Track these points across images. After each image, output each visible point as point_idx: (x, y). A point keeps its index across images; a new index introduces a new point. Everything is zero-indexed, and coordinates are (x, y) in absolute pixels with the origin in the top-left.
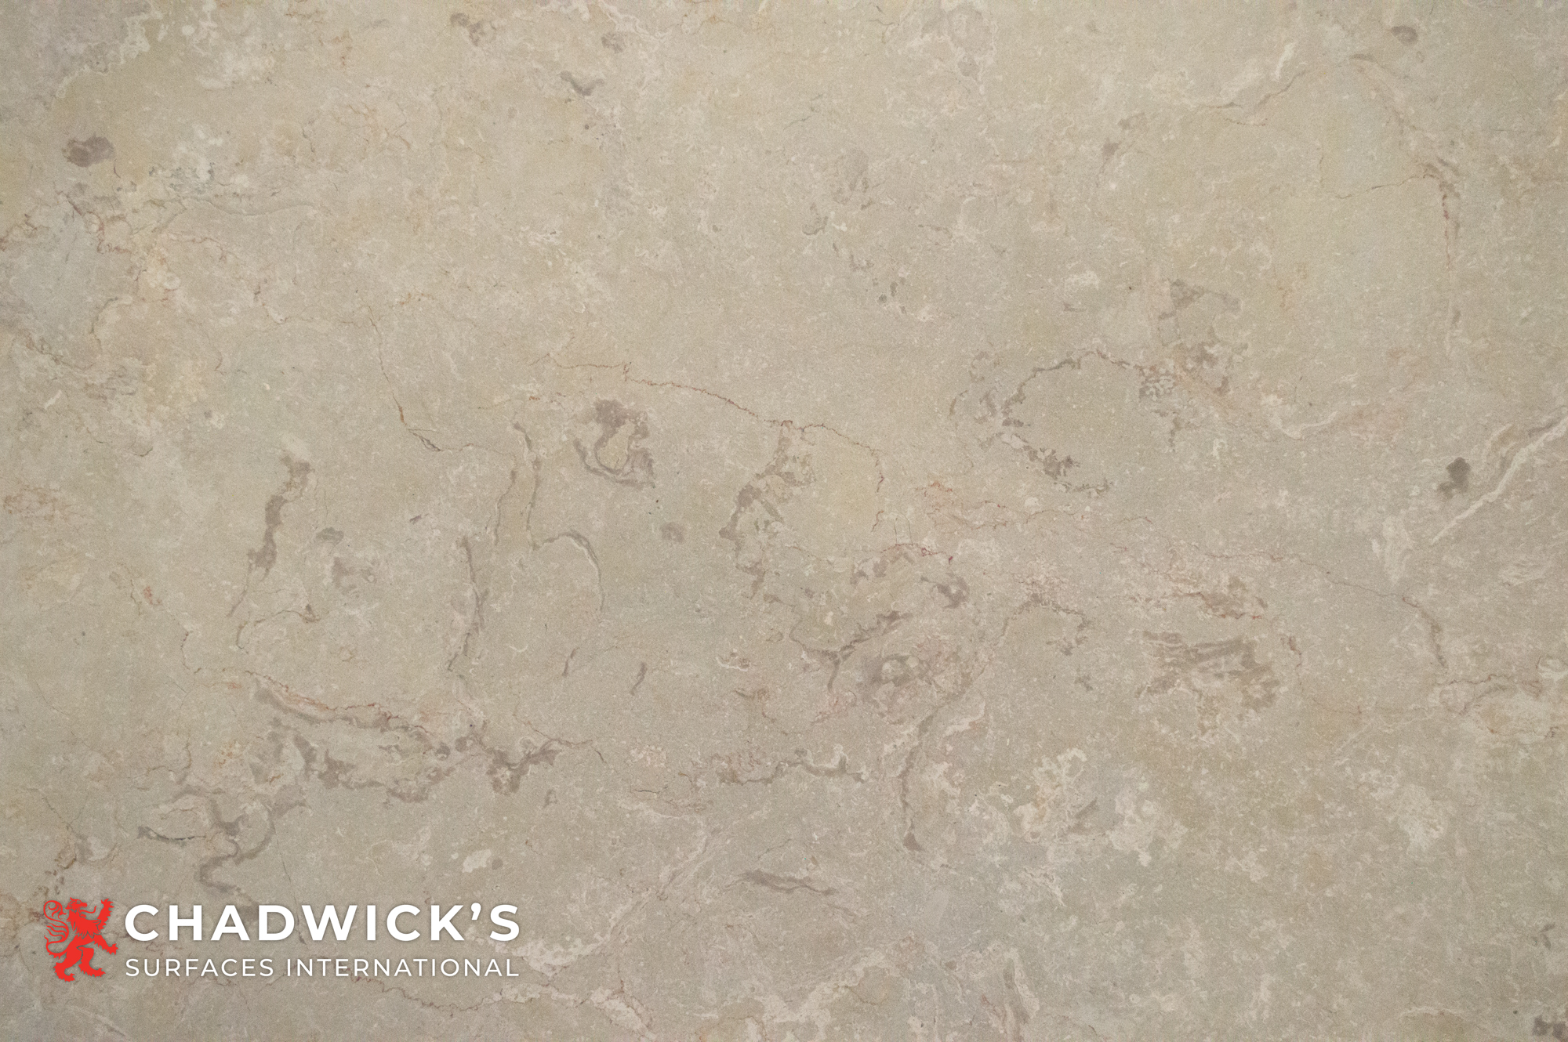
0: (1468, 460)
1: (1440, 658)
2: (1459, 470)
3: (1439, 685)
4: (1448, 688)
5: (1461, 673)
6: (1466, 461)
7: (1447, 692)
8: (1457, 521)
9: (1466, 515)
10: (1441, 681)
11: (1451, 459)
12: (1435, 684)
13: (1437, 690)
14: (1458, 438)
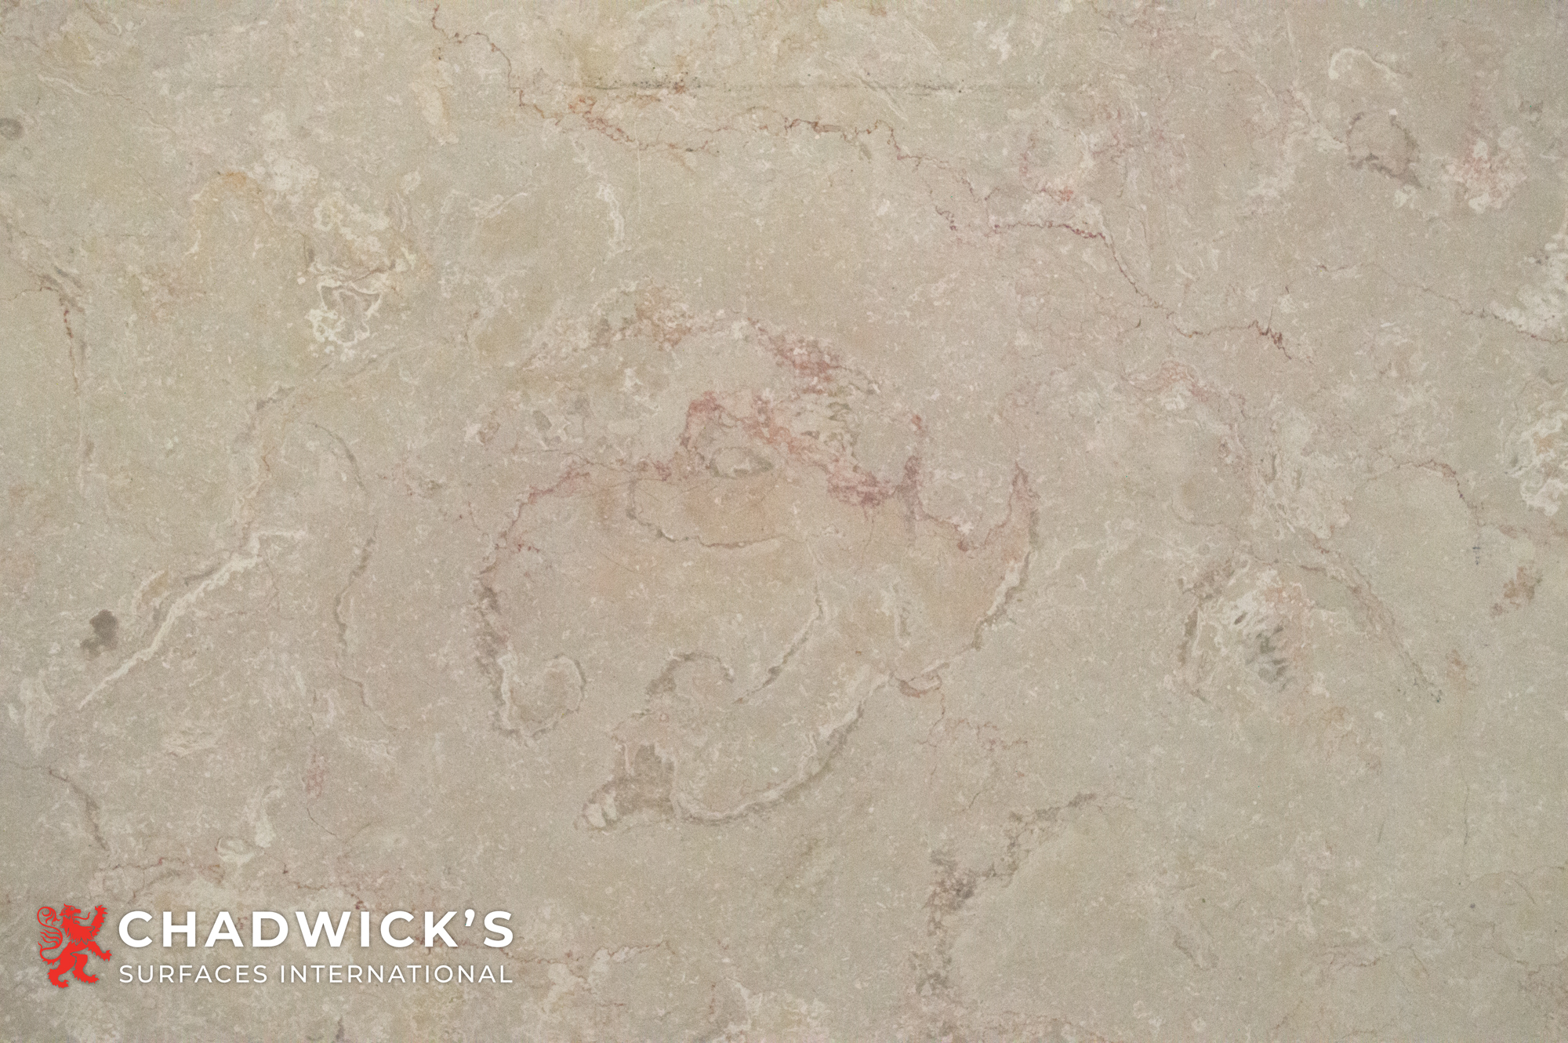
0: (115, 613)
1: (99, 839)
2: (105, 624)
3: (101, 870)
4: (112, 873)
5: (126, 856)
6: (113, 614)
7: (111, 878)
8: (107, 682)
9: (116, 675)
10: (102, 865)
11: (95, 612)
12: (95, 869)
13: (99, 875)
14: (102, 587)
